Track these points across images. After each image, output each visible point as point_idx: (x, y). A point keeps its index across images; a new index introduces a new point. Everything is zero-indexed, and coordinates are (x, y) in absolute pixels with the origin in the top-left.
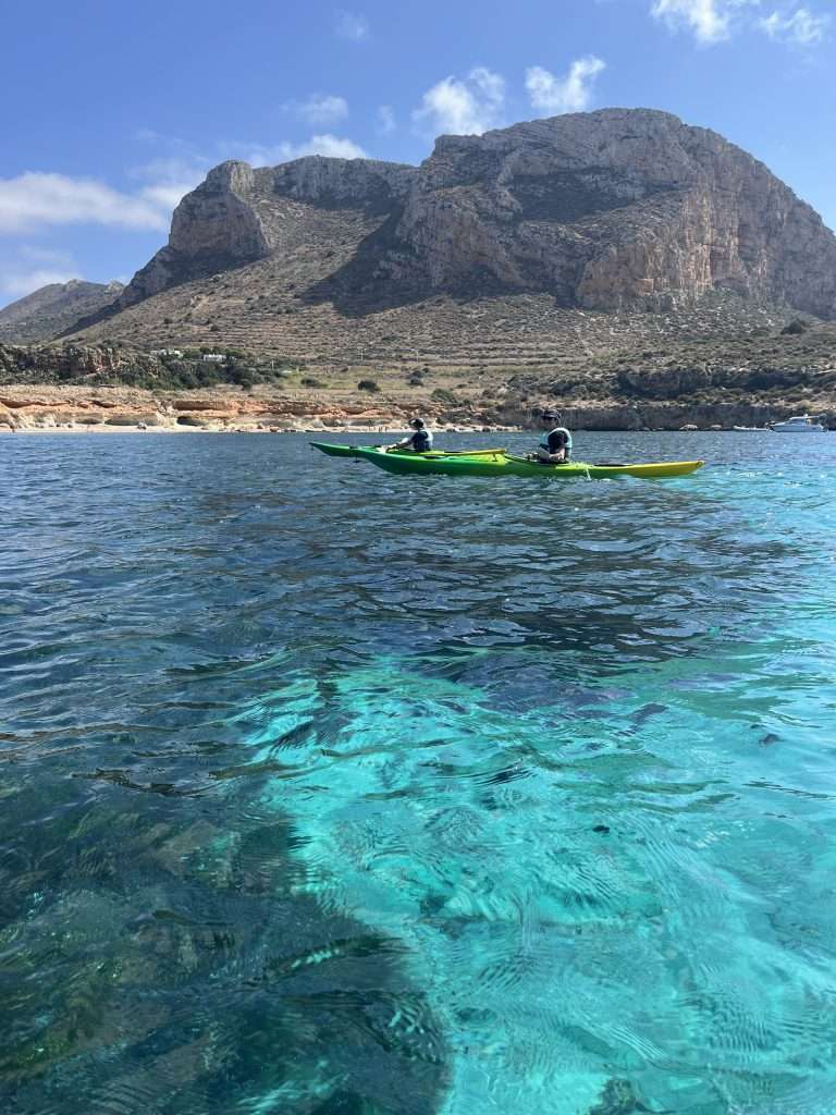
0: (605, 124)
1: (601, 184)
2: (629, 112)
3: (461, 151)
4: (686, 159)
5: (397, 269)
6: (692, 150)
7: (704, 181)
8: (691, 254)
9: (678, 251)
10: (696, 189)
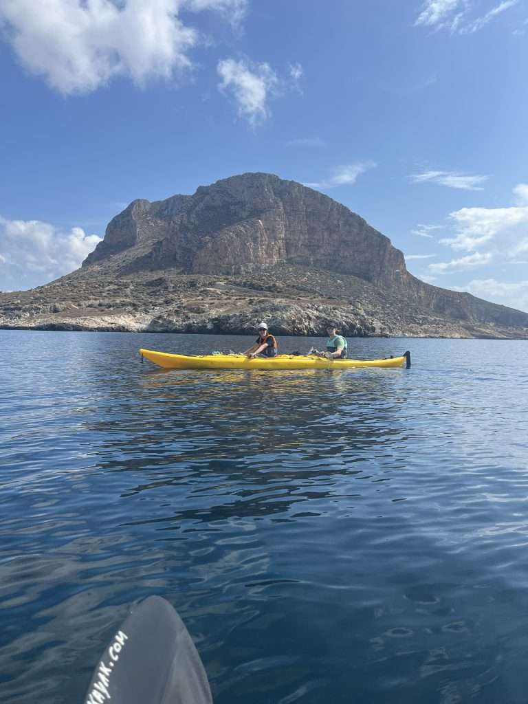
0: (245, 181)
1: (237, 210)
2: (253, 174)
4: (273, 198)
6: (278, 193)
7: (278, 207)
8: (261, 245)
9: (250, 245)
10: (271, 212)
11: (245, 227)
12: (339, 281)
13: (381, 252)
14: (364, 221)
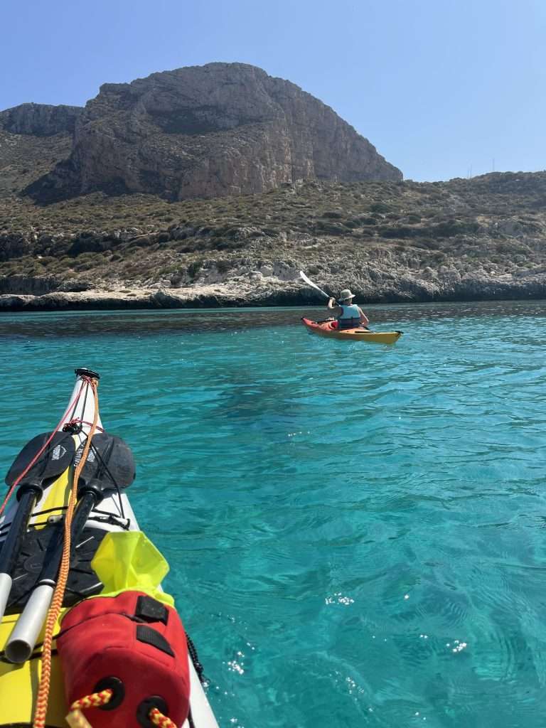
0: (212, 74)
1: (209, 118)
2: (227, 65)
3: (117, 94)
4: (269, 101)
5: (59, 180)
6: (274, 95)
7: (282, 117)
8: (272, 169)
10: (275, 122)
11: (246, 140)
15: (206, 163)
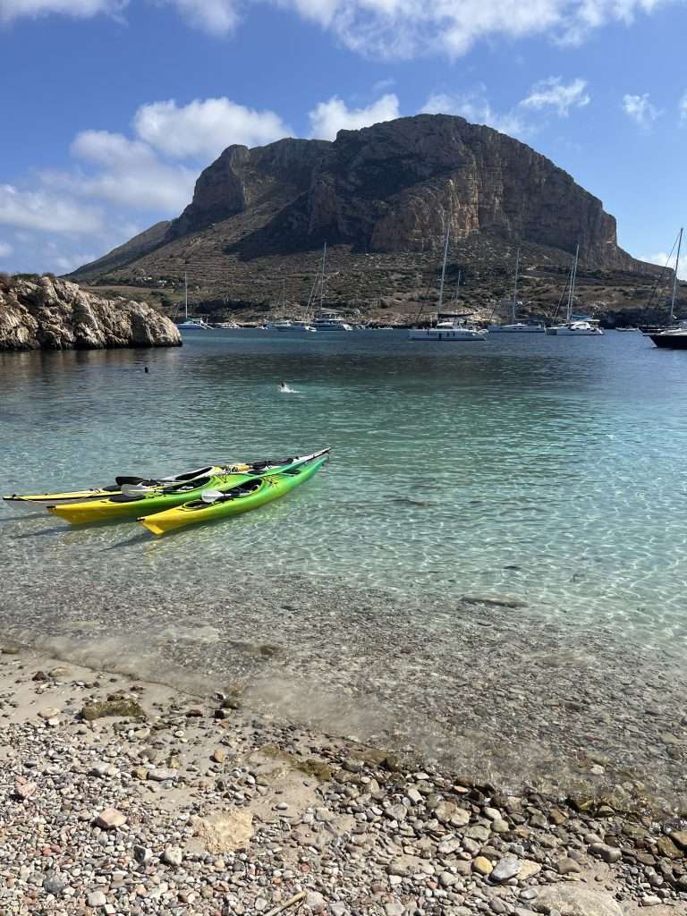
0: (418, 126)
1: (413, 165)
2: (432, 116)
4: (462, 149)
5: (295, 221)
7: (471, 162)
8: (454, 212)
9: (442, 211)
10: (463, 169)
11: (432, 189)
12: (546, 257)
13: (592, 219)
14: (572, 179)
15: (393, 213)
